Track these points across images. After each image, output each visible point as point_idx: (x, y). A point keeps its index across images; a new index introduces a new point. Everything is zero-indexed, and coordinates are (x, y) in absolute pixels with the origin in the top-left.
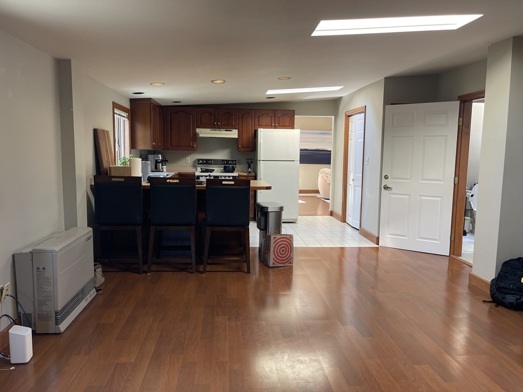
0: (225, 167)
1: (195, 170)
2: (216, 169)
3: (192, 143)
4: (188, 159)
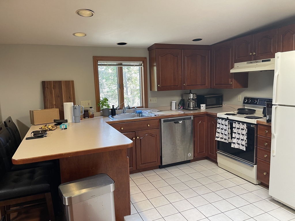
3: (230, 80)
4: (240, 97)
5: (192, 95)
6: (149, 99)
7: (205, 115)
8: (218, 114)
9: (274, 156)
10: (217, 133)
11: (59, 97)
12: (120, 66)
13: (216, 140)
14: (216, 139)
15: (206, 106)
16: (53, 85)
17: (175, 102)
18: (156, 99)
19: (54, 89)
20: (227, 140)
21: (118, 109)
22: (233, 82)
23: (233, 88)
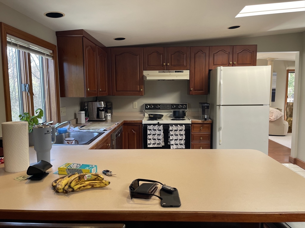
0: (174, 112)
1: (142, 115)
2: (164, 114)
4: (136, 104)
6: (61, 110)
8: (143, 121)
10: (148, 140)
14: (149, 146)
18: (65, 110)
20: (161, 144)
22: (143, 89)
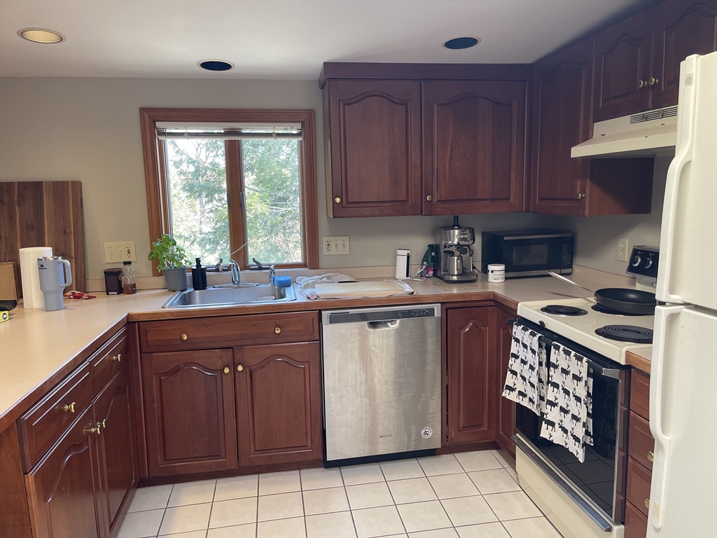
3: (579, 183)
4: (625, 246)
5: (457, 232)
6: (324, 240)
7: (488, 303)
8: (519, 305)
9: (657, 530)
10: (509, 373)
11: (33, 228)
12: (233, 138)
13: (504, 398)
14: (505, 394)
15: (506, 271)
16: (19, 194)
17: (406, 253)
18: (347, 243)
19: (19, 204)
20: (536, 403)
21: (224, 270)
22: (587, 192)
23: (587, 213)
